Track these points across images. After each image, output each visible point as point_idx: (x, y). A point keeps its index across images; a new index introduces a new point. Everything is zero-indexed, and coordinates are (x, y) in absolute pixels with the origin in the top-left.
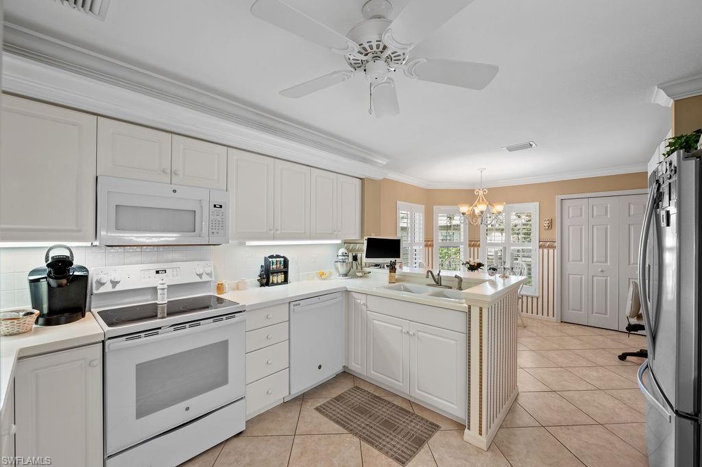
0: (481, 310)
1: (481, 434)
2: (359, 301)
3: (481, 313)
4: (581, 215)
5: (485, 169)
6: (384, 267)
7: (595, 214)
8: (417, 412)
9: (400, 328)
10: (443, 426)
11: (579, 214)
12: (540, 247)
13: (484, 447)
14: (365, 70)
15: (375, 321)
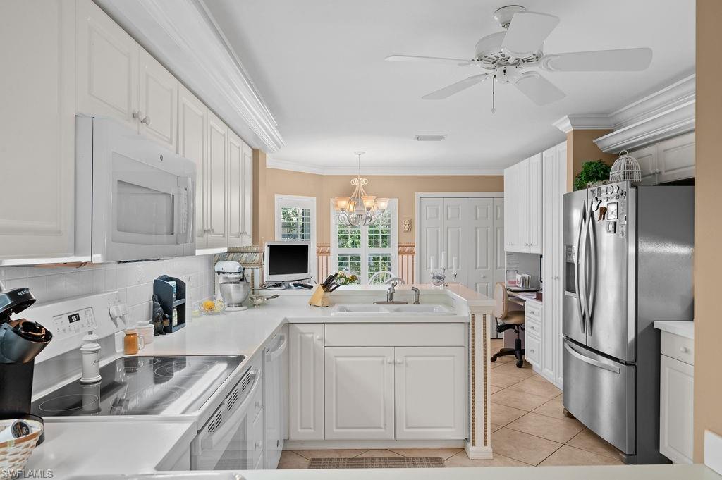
0: (484, 316)
1: (486, 445)
2: (310, 336)
3: (484, 321)
4: (437, 217)
5: (364, 153)
6: (289, 287)
7: (449, 216)
8: (407, 455)
9: (381, 359)
10: (444, 456)
11: (436, 216)
12: (400, 252)
13: (490, 455)
14: (505, 71)
15: (339, 359)
